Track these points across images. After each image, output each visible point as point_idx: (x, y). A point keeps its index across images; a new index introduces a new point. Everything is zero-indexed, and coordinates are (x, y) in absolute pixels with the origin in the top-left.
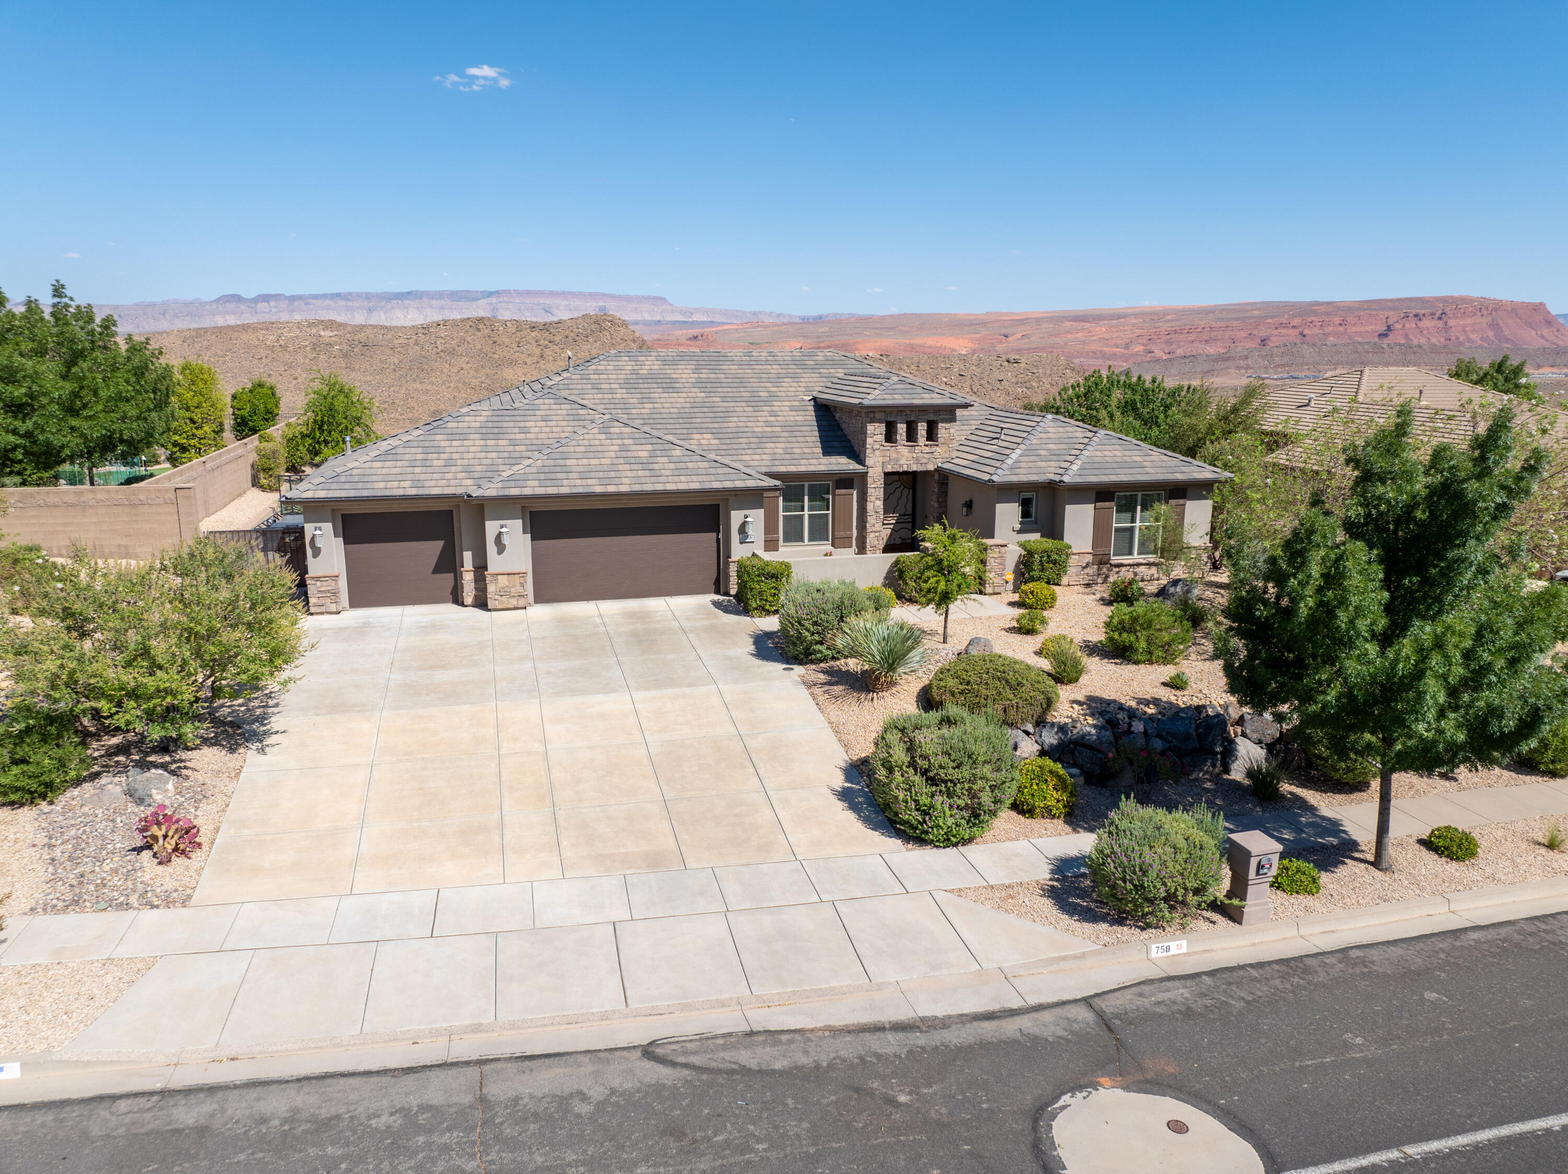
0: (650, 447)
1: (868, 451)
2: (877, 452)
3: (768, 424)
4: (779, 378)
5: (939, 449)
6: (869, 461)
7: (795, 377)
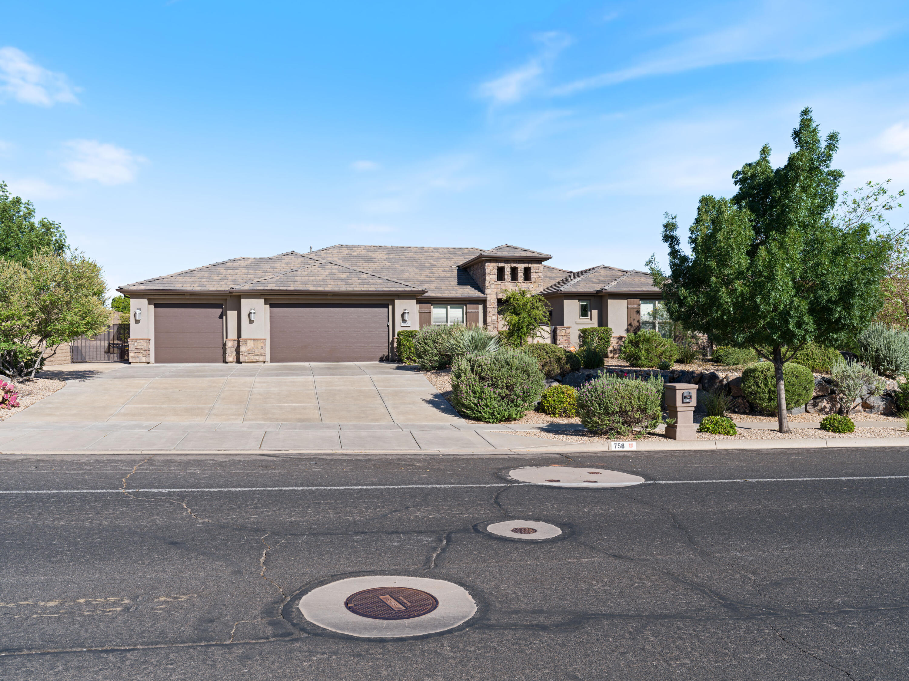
0: (348, 274)
1: (487, 285)
2: (493, 286)
3: (427, 276)
4: (438, 259)
5: (532, 286)
6: (488, 291)
7: (449, 258)
